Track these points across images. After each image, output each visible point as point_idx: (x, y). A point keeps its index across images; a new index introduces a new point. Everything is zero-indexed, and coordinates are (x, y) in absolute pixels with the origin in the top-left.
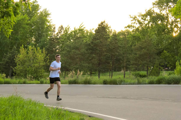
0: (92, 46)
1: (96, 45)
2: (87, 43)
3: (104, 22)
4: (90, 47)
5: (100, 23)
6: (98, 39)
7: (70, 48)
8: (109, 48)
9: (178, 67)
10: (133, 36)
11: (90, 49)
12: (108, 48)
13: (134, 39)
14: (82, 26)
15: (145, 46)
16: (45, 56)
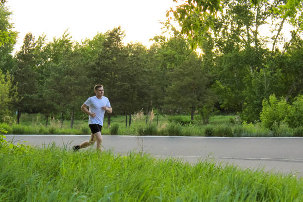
0: (98, 71)
1: (105, 68)
2: (90, 64)
3: (119, 28)
4: (94, 72)
5: (111, 30)
6: (108, 58)
7: (60, 73)
8: (128, 73)
9: (266, 108)
10: (164, 55)
11: (95, 75)
12: (126, 75)
13: (165, 60)
14: (66, 34)
15: (189, 72)
16: (10, 86)
